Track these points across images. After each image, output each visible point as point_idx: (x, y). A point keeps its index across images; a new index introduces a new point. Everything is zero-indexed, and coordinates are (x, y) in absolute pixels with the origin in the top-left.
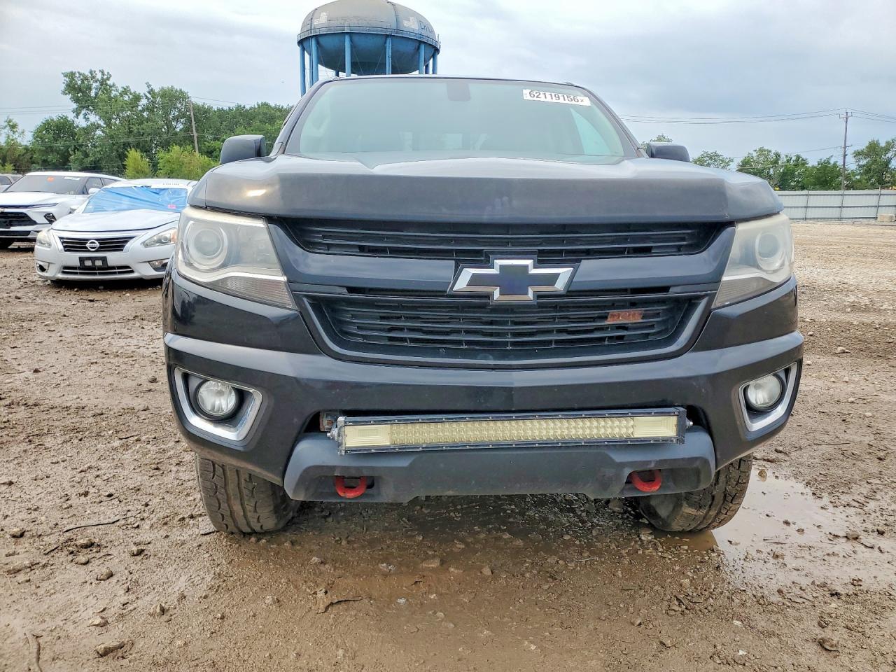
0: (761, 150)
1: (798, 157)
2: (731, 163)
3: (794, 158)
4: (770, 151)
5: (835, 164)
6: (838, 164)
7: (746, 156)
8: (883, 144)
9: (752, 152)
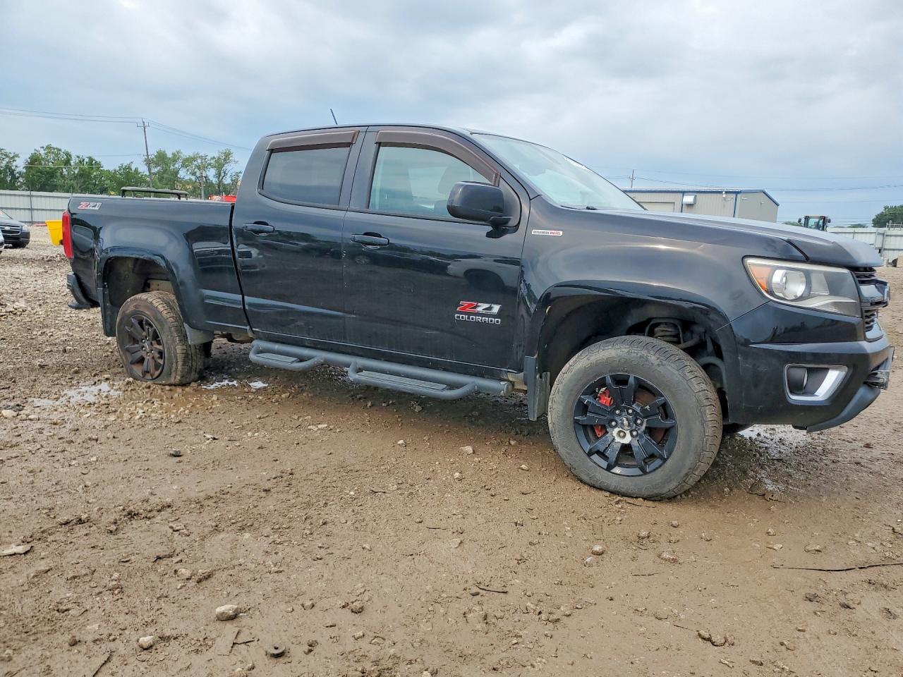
0: (49, 147)
1: (91, 159)
2: (16, 159)
3: (87, 160)
4: (60, 150)
5: (136, 170)
6: (139, 170)
7: (33, 152)
8: (169, 155)
9: (38, 149)
